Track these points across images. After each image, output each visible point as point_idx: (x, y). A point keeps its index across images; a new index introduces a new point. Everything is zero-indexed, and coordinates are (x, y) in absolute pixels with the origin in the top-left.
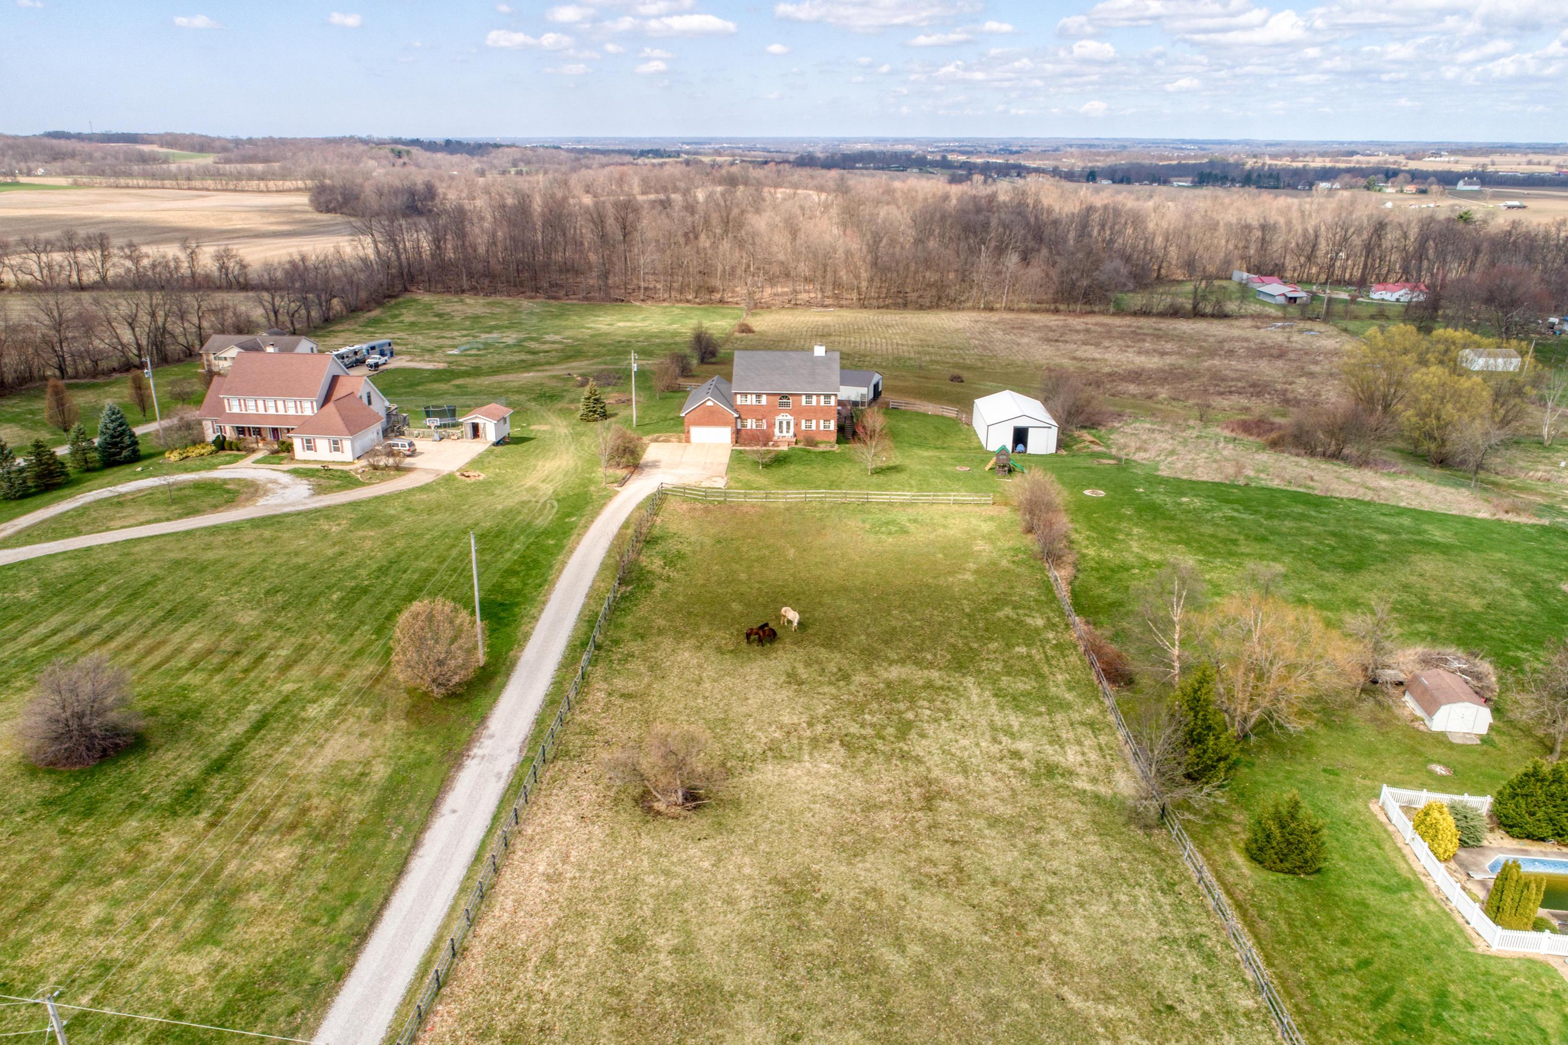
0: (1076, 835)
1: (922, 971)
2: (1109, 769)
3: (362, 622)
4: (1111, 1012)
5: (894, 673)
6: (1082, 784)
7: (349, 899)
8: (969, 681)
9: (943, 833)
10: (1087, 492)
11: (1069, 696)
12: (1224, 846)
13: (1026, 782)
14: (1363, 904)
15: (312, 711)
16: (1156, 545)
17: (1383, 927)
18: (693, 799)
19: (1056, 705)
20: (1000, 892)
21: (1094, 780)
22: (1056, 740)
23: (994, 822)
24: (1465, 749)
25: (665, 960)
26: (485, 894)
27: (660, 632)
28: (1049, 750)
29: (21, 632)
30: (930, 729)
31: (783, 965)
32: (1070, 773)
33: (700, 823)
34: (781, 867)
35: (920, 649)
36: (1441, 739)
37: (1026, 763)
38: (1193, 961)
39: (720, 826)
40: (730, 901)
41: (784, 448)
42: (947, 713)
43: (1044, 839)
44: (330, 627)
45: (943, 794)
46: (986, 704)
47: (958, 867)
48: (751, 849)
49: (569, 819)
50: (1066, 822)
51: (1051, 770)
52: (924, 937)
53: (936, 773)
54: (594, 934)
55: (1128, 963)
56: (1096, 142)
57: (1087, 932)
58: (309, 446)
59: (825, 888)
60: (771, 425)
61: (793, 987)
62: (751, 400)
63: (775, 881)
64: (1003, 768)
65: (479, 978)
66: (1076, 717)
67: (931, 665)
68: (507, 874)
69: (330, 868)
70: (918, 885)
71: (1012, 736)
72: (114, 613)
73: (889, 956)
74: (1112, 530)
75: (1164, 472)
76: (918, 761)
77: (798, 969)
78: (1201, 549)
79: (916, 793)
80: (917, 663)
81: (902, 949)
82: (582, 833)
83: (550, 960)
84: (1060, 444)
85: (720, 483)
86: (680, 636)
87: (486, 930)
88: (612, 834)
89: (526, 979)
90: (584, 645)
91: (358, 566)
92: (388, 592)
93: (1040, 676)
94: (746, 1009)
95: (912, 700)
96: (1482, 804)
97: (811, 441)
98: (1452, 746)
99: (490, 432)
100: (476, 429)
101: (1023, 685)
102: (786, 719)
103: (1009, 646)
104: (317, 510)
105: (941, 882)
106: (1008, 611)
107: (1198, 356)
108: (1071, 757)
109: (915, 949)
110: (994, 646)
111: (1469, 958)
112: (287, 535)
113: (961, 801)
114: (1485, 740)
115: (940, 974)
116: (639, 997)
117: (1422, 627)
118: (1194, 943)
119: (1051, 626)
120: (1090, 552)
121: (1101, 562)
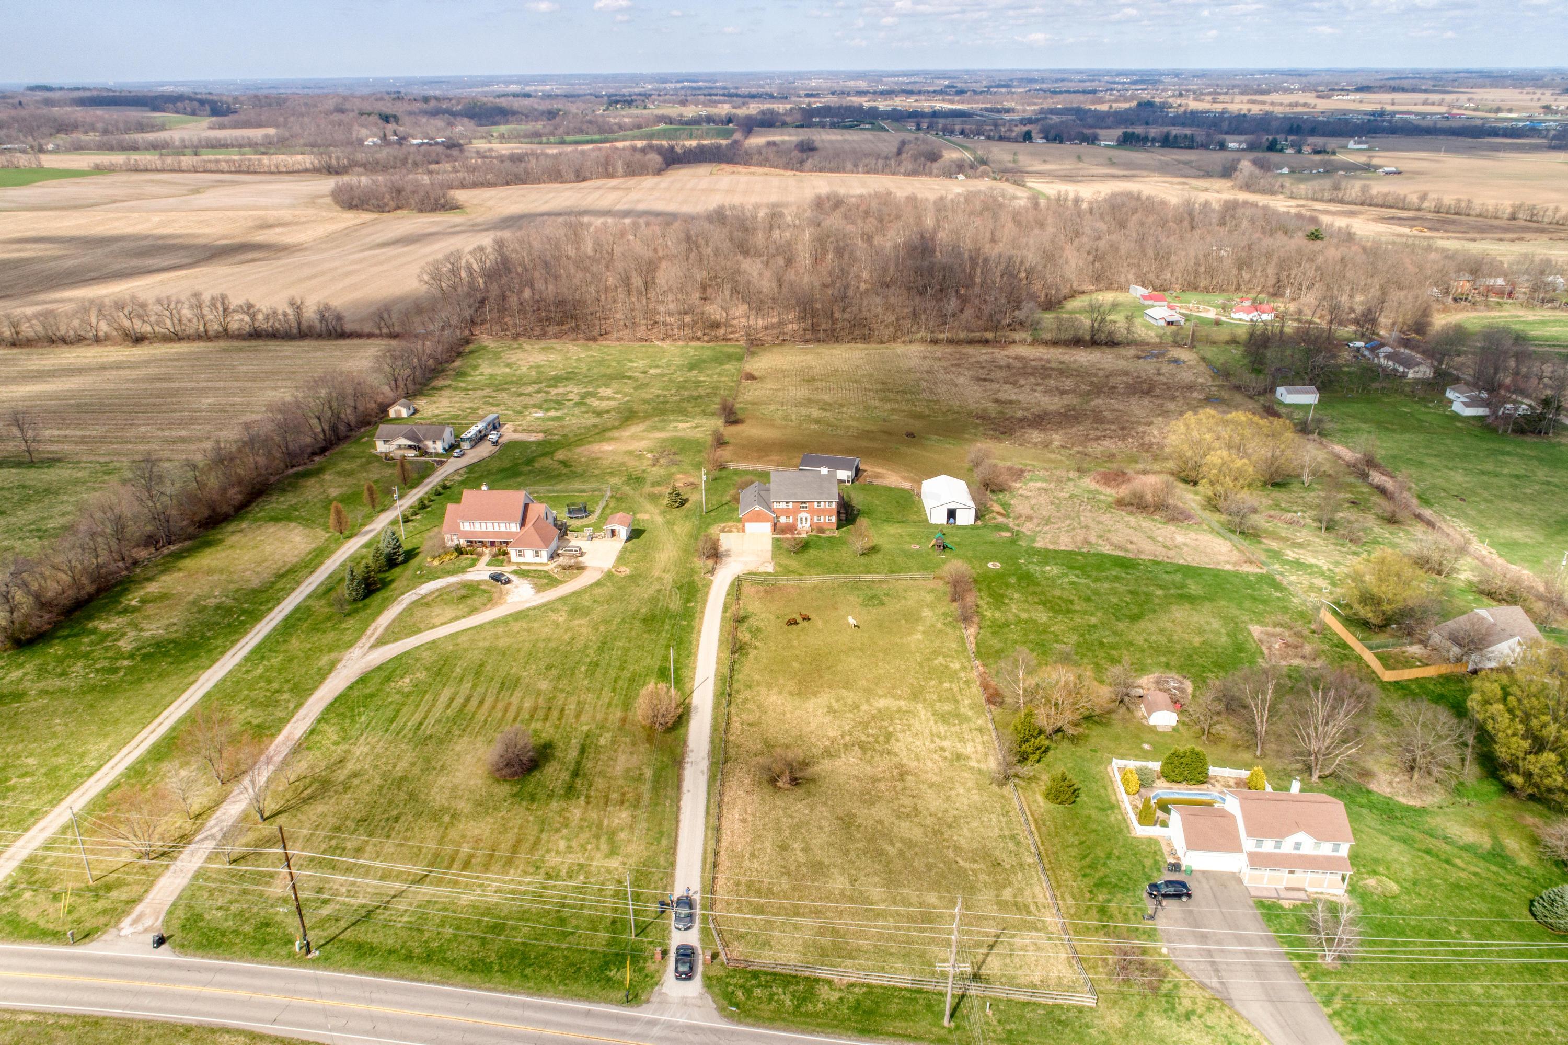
0: (968, 790)
1: (901, 853)
2: (986, 754)
3: (603, 685)
4: (975, 866)
5: (882, 703)
6: (973, 763)
7: (661, 834)
8: (920, 706)
9: (909, 792)
10: (990, 565)
11: (970, 713)
12: (1034, 792)
13: (947, 764)
14: (1089, 817)
15: (602, 741)
16: (1026, 606)
17: (1094, 827)
18: (796, 781)
19: (963, 719)
20: (933, 819)
21: (979, 761)
22: (962, 740)
23: (931, 785)
24: (1164, 734)
25: (800, 854)
26: (718, 829)
27: (759, 684)
28: (959, 745)
29: (435, 701)
30: (900, 736)
31: (847, 853)
32: (968, 758)
33: (800, 792)
34: (840, 811)
35: (894, 687)
36: (1153, 729)
37: (947, 754)
38: (1011, 845)
39: (809, 793)
40: (820, 828)
41: (804, 535)
42: (909, 726)
43: (953, 793)
44: (588, 689)
45: (908, 772)
46: (928, 720)
47: (915, 808)
48: (825, 804)
49: (741, 793)
50: (963, 784)
51: (959, 757)
52: (902, 840)
53: (905, 761)
54: (768, 844)
55: (984, 846)
56: (1036, 76)
57: (968, 835)
58: (520, 554)
59: (859, 821)
60: (796, 520)
61: (851, 862)
62: (782, 506)
63: (837, 818)
64: (936, 757)
65: (728, 864)
66: (973, 726)
67: (900, 697)
68: (724, 820)
69: (647, 820)
70: (898, 817)
71: (941, 738)
72: (474, 686)
73: (889, 848)
74: (1002, 596)
75: (1039, 544)
76: (896, 755)
77: (853, 855)
78: (1052, 609)
79: (896, 772)
80: (894, 697)
81: (893, 845)
82: (749, 799)
83: (753, 855)
84: (977, 518)
85: (770, 568)
86: (769, 686)
87: (724, 844)
88: (763, 800)
89: (746, 863)
90: (722, 694)
91: (586, 647)
92: (609, 665)
93: (957, 701)
94: (835, 871)
95: (891, 719)
96: (1156, 766)
97: (821, 530)
98: (1157, 733)
99: (623, 532)
100: (613, 533)
101: (947, 707)
102: (830, 734)
103: (941, 683)
104: (544, 605)
105: (908, 816)
106: (941, 659)
107: (1088, 393)
108: (969, 749)
109: (898, 845)
110: (932, 683)
111: (1126, 838)
112: (536, 625)
113: (916, 775)
114: (1175, 729)
115: (909, 855)
116: (793, 868)
117: (1163, 659)
118: (1013, 837)
119: (964, 668)
120: (988, 614)
121: (994, 621)
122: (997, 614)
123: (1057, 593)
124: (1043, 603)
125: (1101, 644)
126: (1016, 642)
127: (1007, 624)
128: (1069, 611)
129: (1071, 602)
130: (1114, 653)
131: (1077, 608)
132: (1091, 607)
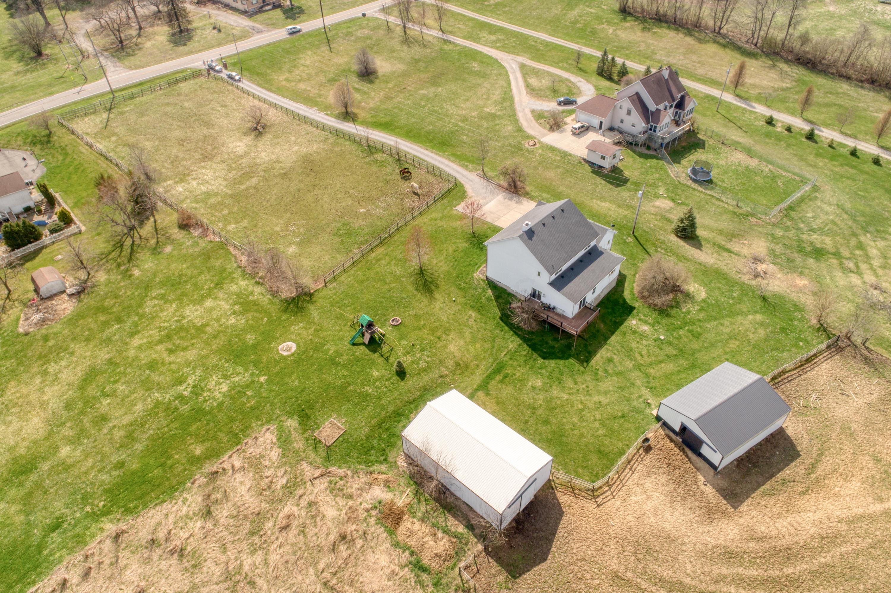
6: (171, 182)
8: (229, 192)
16: (214, 315)
22: (187, 190)
28: (187, 186)
32: (177, 183)
35: (257, 191)
51: (182, 180)
67: (247, 189)
74: (245, 312)
78: (187, 329)
80: (251, 187)
108: (179, 187)
113: (197, 160)
120: (243, 283)
121: (232, 280)
122: (234, 288)
123: (191, 354)
124: (200, 329)
125: (119, 320)
126: (200, 274)
127: (219, 285)
128: (168, 337)
129: (171, 351)
130: (102, 318)
131: (159, 348)
132: (144, 358)
